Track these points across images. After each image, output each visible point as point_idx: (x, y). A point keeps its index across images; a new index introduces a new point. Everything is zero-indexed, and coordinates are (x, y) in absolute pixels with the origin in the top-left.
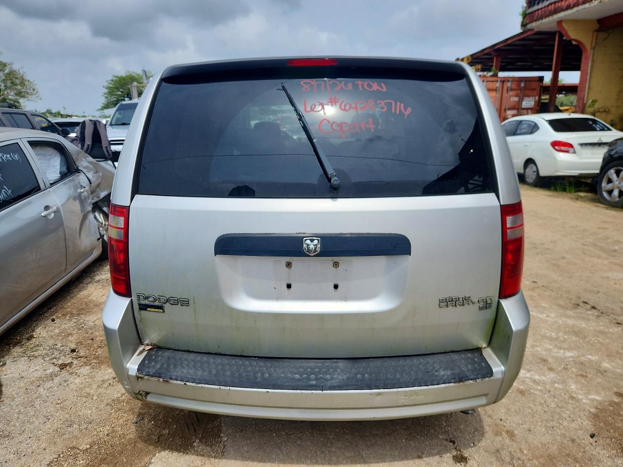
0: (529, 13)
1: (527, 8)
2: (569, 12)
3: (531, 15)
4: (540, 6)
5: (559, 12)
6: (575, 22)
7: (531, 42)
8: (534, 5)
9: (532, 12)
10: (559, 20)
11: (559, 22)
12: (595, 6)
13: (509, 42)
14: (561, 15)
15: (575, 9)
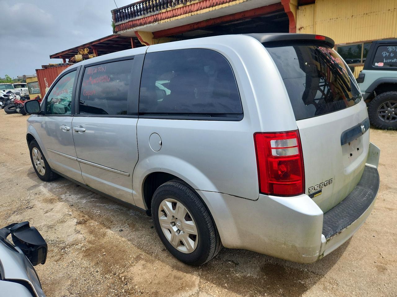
0: (117, 25)
1: (114, 22)
2: (142, 27)
3: (118, 26)
4: (123, 22)
5: (136, 26)
6: (144, 32)
7: (113, 42)
8: (119, 21)
9: (119, 25)
10: (136, 30)
11: (136, 32)
12: (156, 25)
13: (101, 41)
14: (138, 28)
15: (145, 26)
